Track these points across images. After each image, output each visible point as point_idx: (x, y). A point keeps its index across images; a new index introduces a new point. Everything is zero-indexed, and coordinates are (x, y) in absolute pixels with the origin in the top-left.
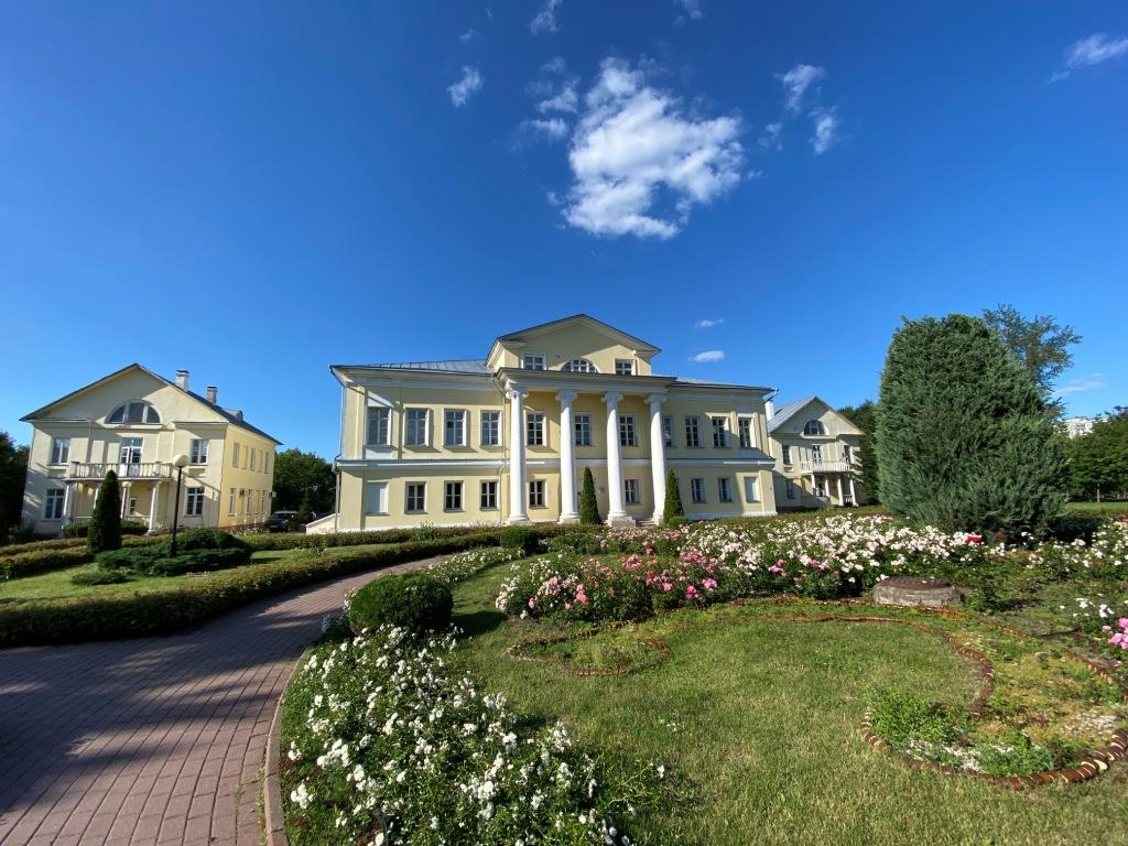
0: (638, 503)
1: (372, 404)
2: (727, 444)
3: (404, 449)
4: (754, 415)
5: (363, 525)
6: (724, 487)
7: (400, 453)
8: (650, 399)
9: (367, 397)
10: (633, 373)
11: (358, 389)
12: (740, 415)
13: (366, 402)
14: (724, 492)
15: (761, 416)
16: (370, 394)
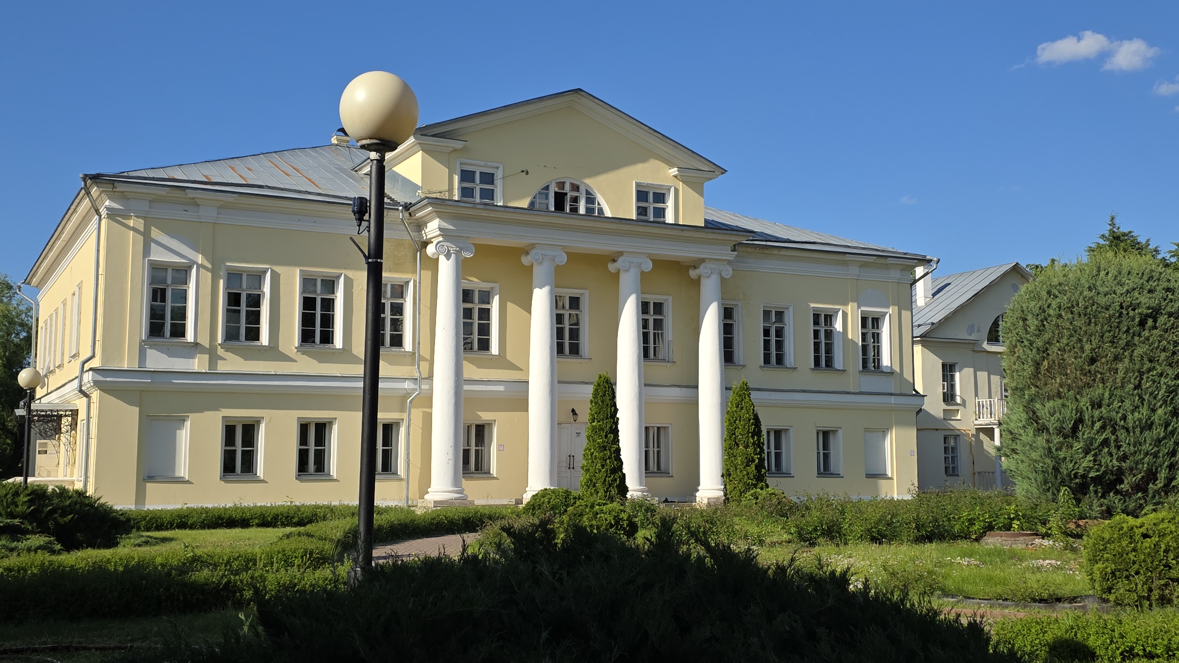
0: (666, 473)
1: (159, 256)
2: (838, 362)
3: (220, 351)
4: (892, 310)
5: (140, 496)
6: (826, 446)
7: (214, 359)
8: (702, 270)
9: (148, 242)
10: (670, 218)
11: (131, 223)
12: (863, 309)
13: (146, 251)
14: (826, 457)
15: (904, 312)
16: (155, 233)
